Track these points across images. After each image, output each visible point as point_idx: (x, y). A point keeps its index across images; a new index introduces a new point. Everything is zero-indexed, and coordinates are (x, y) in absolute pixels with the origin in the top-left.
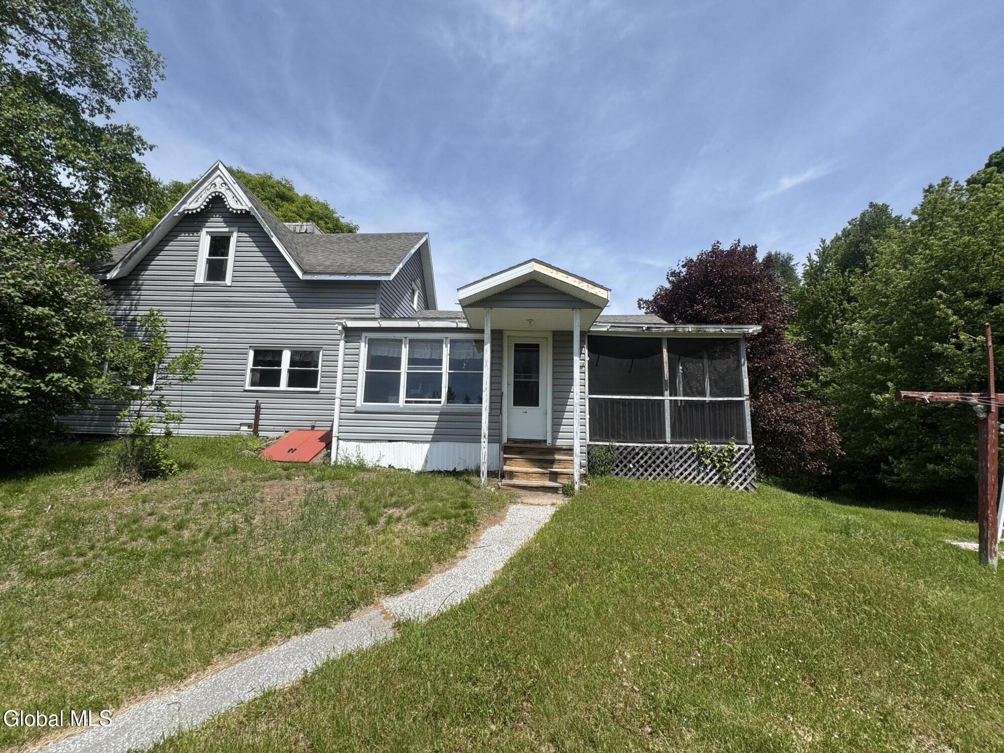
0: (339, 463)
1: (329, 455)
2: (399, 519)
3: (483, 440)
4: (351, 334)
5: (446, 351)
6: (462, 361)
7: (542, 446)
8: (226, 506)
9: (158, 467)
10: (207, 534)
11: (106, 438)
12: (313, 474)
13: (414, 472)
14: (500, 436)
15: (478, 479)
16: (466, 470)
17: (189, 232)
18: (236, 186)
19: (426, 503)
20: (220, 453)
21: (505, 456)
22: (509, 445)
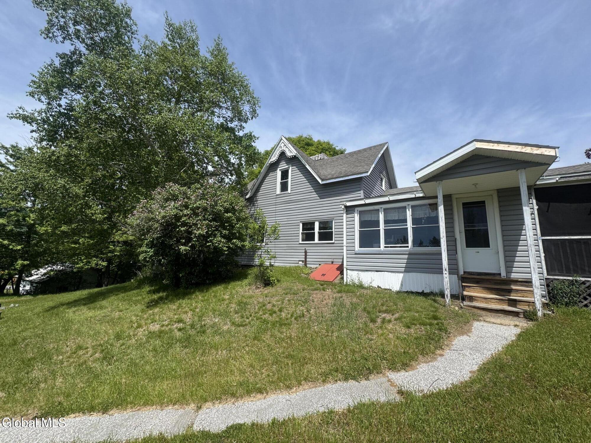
0: (348, 283)
1: (342, 278)
2: (390, 321)
3: (444, 272)
4: (349, 209)
5: (409, 213)
6: (421, 219)
7: (497, 278)
8: (298, 302)
9: (269, 281)
10: (292, 316)
11: (250, 266)
12: (336, 288)
13: (394, 291)
14: (457, 269)
15: (442, 299)
16: (432, 292)
17: (273, 171)
18: (290, 145)
19: (406, 313)
20: (292, 275)
21: (463, 284)
22: (466, 276)
